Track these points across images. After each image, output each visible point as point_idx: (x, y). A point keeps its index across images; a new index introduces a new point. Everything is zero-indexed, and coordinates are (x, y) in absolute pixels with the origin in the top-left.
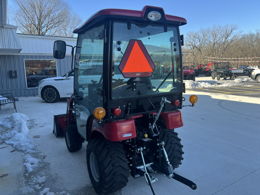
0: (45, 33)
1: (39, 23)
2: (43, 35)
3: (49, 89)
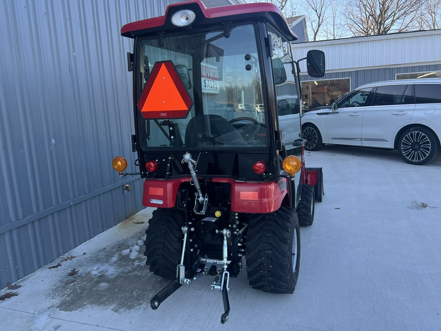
0: (390, 27)
1: (382, 13)
2: (385, 33)
3: (309, 128)
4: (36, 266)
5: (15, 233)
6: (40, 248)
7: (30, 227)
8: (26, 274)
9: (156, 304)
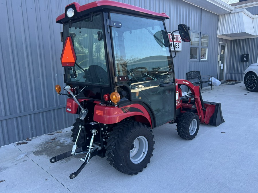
3: (252, 76)
4: (43, 133)
5: (32, 116)
6: (46, 125)
7: (41, 114)
8: (37, 135)
9: (53, 160)
